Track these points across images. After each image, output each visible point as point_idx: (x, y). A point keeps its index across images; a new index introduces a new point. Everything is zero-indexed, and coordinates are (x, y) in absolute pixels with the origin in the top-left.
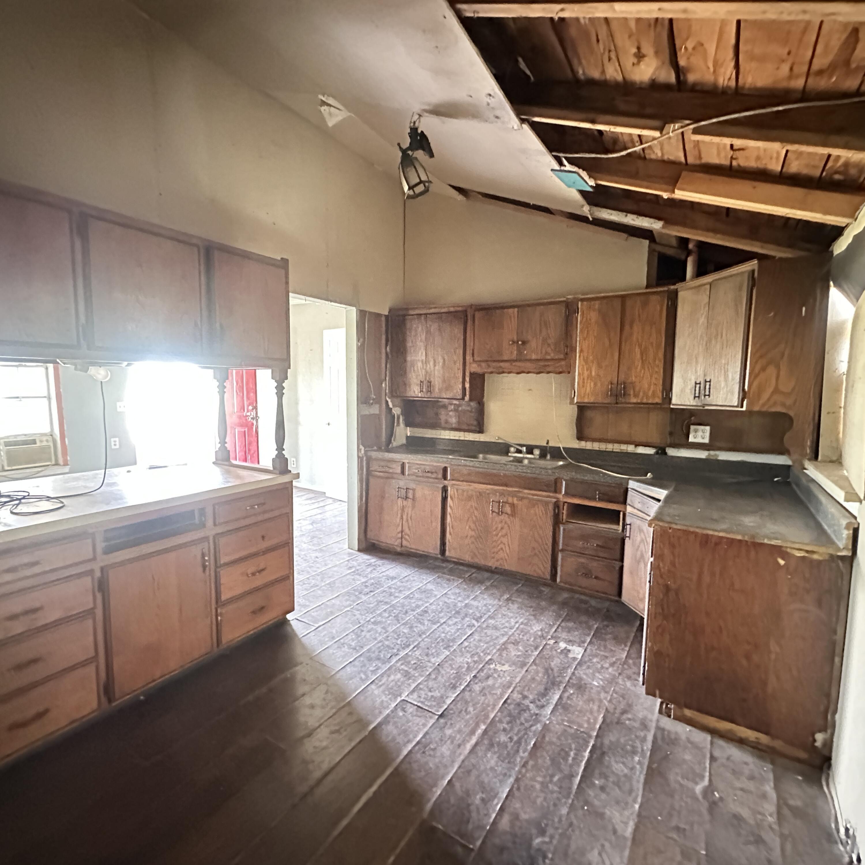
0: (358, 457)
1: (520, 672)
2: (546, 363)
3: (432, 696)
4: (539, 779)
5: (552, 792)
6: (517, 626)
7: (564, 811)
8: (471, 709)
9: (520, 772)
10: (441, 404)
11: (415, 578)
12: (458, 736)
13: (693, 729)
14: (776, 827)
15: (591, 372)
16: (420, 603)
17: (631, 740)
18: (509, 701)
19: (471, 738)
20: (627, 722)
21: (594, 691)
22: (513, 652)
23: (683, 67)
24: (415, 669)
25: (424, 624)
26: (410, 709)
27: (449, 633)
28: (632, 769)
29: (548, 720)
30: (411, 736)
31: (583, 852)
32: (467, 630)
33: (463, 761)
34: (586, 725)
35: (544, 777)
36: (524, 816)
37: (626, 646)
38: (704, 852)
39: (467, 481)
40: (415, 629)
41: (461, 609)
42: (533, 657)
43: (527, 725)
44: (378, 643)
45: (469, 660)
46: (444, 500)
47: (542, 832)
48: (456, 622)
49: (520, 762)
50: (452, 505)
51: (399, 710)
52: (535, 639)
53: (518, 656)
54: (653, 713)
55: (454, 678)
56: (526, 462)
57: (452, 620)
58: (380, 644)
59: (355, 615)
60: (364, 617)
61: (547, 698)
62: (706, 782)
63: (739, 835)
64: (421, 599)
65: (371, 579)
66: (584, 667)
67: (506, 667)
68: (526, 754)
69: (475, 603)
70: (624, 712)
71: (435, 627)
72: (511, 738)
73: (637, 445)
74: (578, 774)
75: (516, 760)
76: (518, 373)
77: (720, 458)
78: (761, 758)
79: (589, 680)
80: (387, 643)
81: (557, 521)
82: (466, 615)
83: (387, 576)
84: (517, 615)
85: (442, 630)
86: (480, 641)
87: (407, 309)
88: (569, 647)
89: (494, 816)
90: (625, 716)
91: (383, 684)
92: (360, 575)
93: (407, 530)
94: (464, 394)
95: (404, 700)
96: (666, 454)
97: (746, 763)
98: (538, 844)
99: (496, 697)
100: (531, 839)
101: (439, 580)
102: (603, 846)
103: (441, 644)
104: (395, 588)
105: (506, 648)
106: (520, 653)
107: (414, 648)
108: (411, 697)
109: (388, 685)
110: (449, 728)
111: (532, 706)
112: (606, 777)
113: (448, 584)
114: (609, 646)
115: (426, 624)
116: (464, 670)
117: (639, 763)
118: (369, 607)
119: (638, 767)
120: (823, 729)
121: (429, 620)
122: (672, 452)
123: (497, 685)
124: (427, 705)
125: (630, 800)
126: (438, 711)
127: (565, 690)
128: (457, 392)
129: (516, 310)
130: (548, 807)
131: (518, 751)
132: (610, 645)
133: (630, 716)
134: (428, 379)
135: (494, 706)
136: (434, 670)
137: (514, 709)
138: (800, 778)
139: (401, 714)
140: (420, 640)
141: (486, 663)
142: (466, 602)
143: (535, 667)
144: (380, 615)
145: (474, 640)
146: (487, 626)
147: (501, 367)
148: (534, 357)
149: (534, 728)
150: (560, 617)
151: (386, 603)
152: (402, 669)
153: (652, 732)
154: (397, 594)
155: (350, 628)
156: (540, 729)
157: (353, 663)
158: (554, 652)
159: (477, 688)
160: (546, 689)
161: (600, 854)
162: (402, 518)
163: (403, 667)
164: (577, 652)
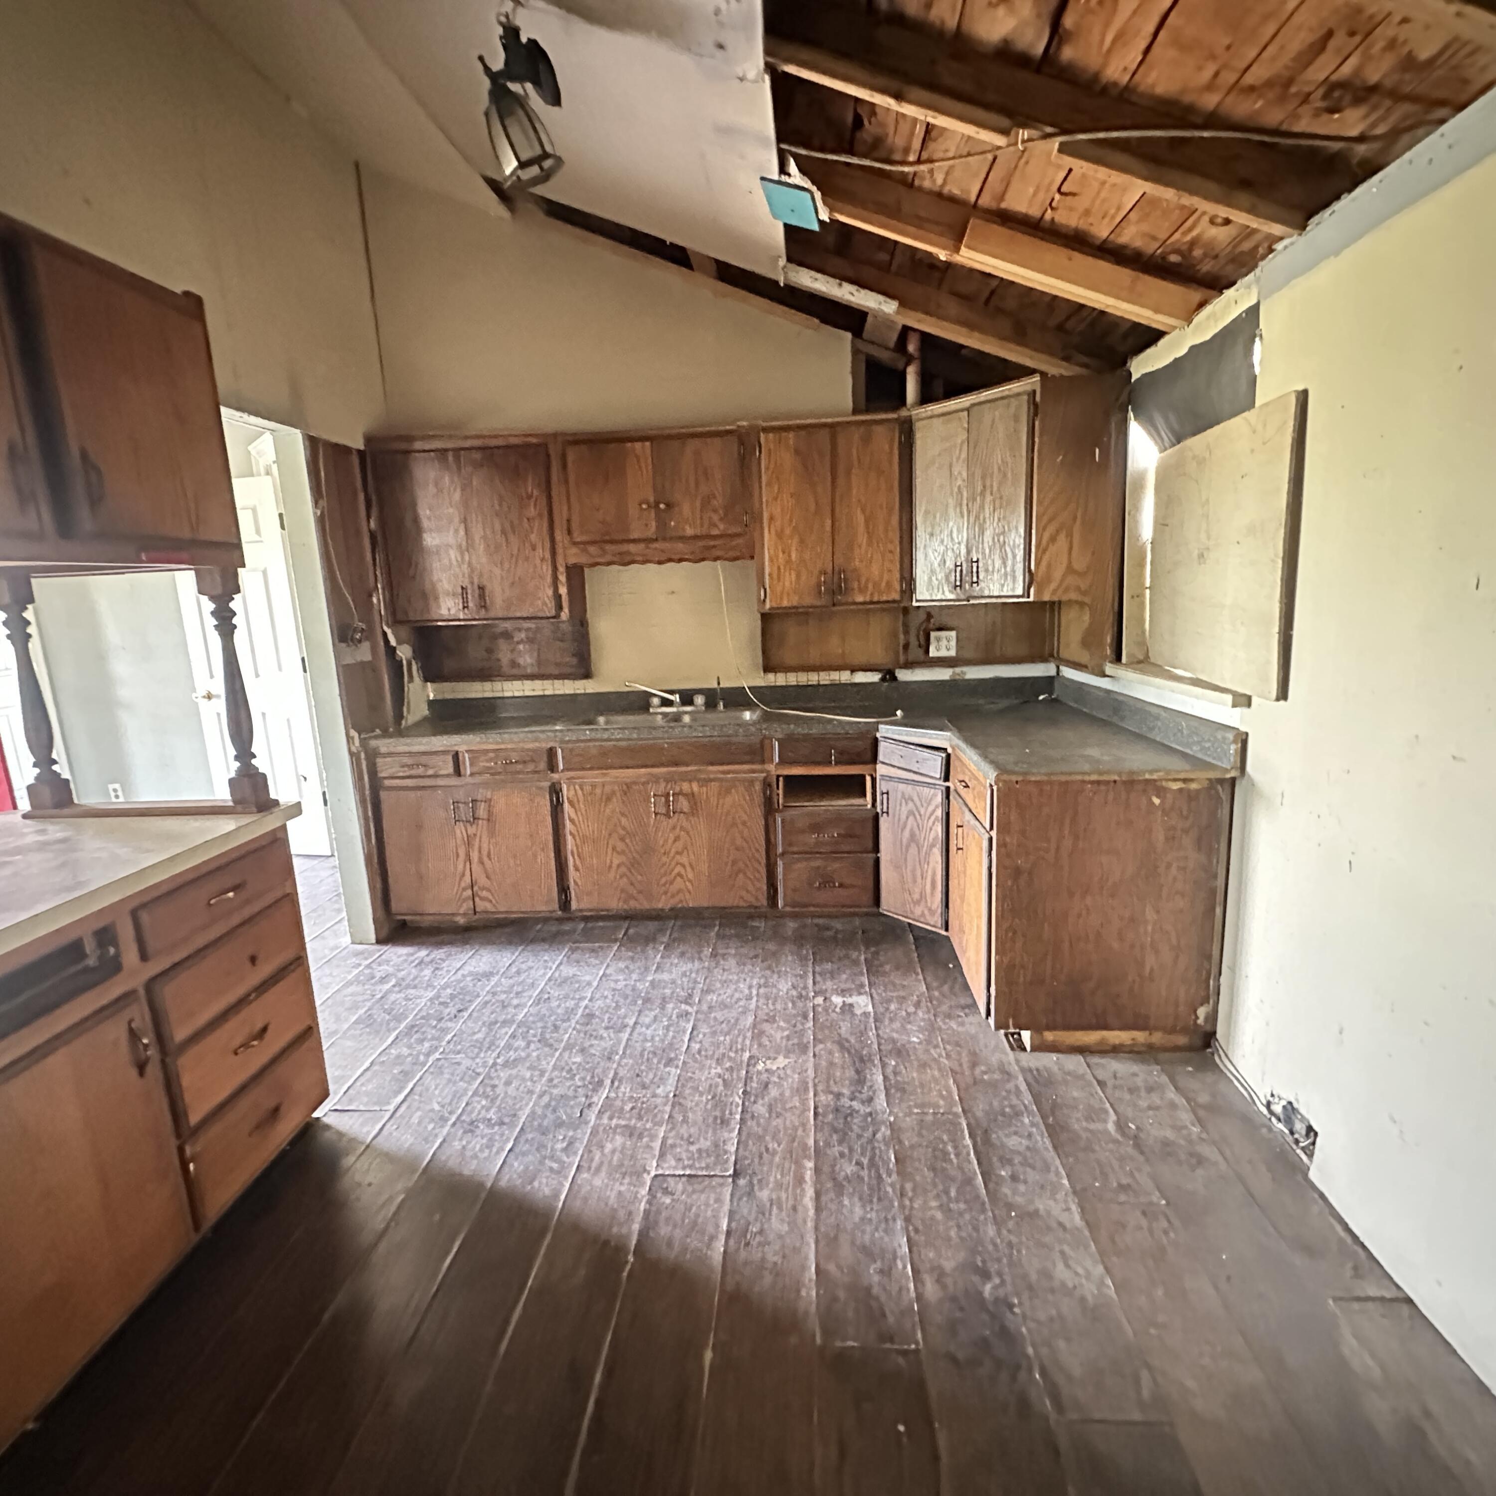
0: (351, 754)
1: (805, 1062)
2: (712, 543)
3: (700, 1151)
4: (934, 1204)
5: (961, 1214)
6: (754, 992)
7: (991, 1231)
8: (773, 1145)
9: (902, 1206)
10: (498, 630)
11: (530, 964)
12: (784, 1196)
13: (1060, 1056)
14: (1204, 1136)
15: (790, 556)
16: (571, 1004)
17: (1005, 1098)
18: (820, 1110)
19: (803, 1190)
20: (986, 1077)
21: (920, 1052)
22: (778, 1033)
23: (1065, 30)
24: (640, 1118)
25: (602, 1038)
26: (679, 1186)
27: (657, 1039)
28: (1030, 1136)
29: (889, 1115)
30: (710, 1229)
31: (1047, 1274)
32: (682, 1024)
33: (816, 1228)
34: (942, 1103)
35: (938, 1196)
36: (948, 1265)
37: (917, 974)
38: (1164, 1202)
39: (599, 768)
40: (593, 1051)
41: (647, 993)
42: (810, 1032)
43: (868, 1134)
44: (540, 1096)
45: (719, 1070)
46: (557, 809)
47: (986, 1275)
48: (655, 1017)
49: (894, 1191)
50: (573, 816)
51: (659, 1195)
52: (794, 1003)
53: (788, 1038)
54: (1006, 1054)
55: (715, 1106)
56: (687, 719)
57: (646, 1016)
58: (546, 1099)
59: (458, 1064)
60: (478, 1060)
61: (869, 1084)
62: (1113, 1117)
63: (1180, 1163)
64: (566, 997)
65: (444, 987)
66: (887, 1022)
67: (781, 1061)
68: (894, 1177)
69: (665, 976)
70: (974, 1065)
71: (625, 1036)
72: (858, 1163)
73: (853, 671)
74: (975, 1173)
75: (886, 1192)
76: (660, 563)
77: (968, 677)
78: (1143, 1061)
79: (904, 1037)
80: (555, 1091)
81: (769, 808)
82: (664, 1001)
83: (471, 974)
84: (743, 976)
85: (641, 1038)
86: (714, 1033)
87: (410, 439)
88: (849, 1000)
89: (912, 1285)
90: (977, 1071)
91: (602, 1163)
92: (415, 987)
93: (482, 881)
94: (560, 607)
95: (656, 1176)
96: (894, 678)
97: (1135, 1075)
98: (991, 1294)
99: (797, 1112)
100: (980, 1293)
101: (576, 956)
102: (1062, 1253)
103: (655, 1061)
104: (505, 992)
105: (762, 1033)
106: (786, 1033)
107: (612, 1082)
108: (666, 1165)
109: (610, 1162)
110: (761, 1189)
111: (855, 1104)
112: (1010, 1162)
113: (596, 958)
114: (897, 982)
115: (605, 1035)
116: (721, 1088)
117: (1033, 1124)
118: (477, 1041)
119: (1034, 1130)
120: (1205, 1000)
121: (607, 1028)
122: (904, 675)
123: (787, 1093)
124: (702, 1169)
125: (1052, 1176)
126: (727, 1170)
127: (884, 1066)
128: (545, 604)
129: (648, 444)
130: (970, 1236)
131: (879, 1177)
132: (896, 978)
133: (983, 1068)
134: (476, 581)
135: (804, 1125)
136: (673, 1106)
137: (836, 1118)
138: (1190, 1069)
139: (668, 1200)
140: (615, 1066)
141: (748, 1065)
142: (650, 978)
143: (821, 1046)
144: (508, 1047)
145: (704, 1035)
146: (710, 1007)
147: (628, 553)
148: (689, 531)
149: (879, 1136)
150: (806, 959)
151: (505, 1023)
152: (617, 1126)
153: (1021, 1078)
154: (515, 1002)
155: (466, 1090)
156: (888, 1132)
157: (517, 1150)
158: (834, 1015)
159: (760, 1109)
160: (858, 1072)
161: (1067, 1266)
162: (469, 858)
163: (614, 1122)
164: (863, 1004)
